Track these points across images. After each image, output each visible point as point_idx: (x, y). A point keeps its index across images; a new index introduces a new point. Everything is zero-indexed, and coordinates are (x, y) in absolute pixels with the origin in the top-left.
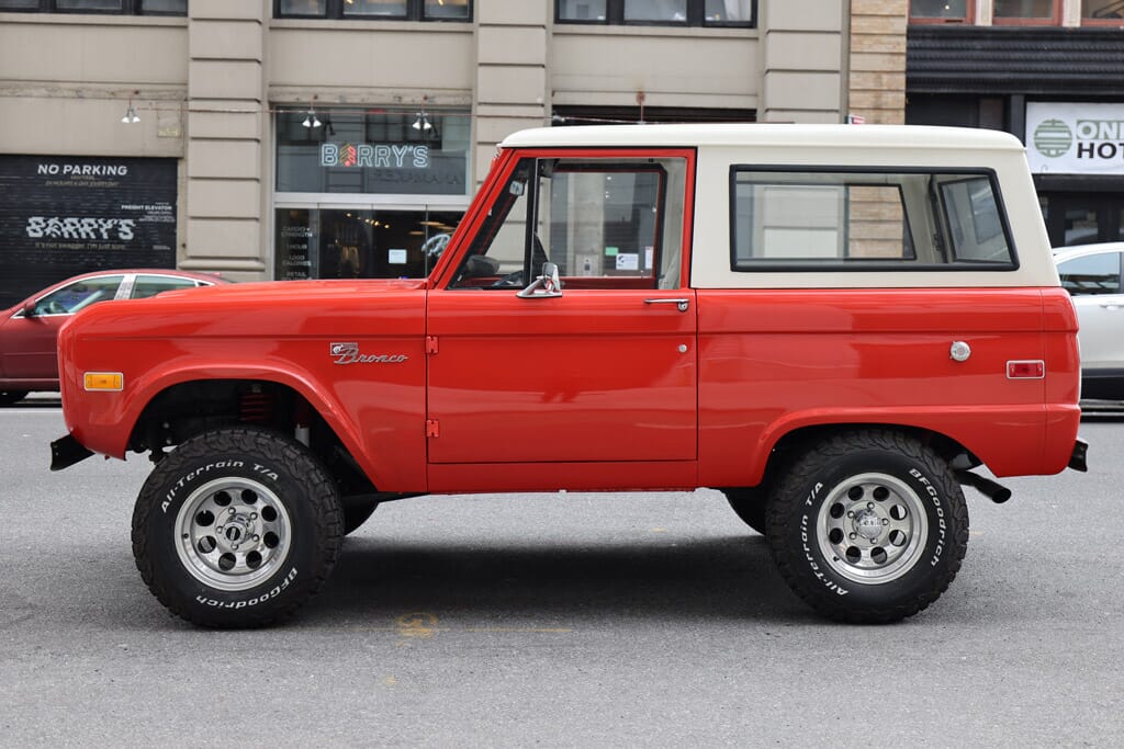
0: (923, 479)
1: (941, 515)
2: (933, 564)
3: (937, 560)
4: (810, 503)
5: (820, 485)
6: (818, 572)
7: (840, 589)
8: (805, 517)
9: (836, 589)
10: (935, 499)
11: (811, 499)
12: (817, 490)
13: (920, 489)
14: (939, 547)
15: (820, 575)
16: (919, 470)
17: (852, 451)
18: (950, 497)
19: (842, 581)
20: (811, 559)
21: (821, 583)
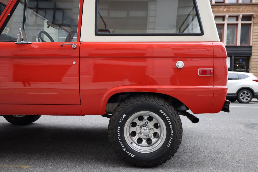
0: (164, 114)
1: (172, 128)
2: (168, 146)
3: (170, 145)
4: (121, 122)
5: (125, 115)
6: (124, 148)
7: (132, 155)
8: (119, 127)
9: (131, 155)
10: (169, 122)
11: (121, 120)
12: (124, 117)
13: (163, 118)
14: (170, 140)
15: (124, 149)
16: (163, 110)
17: (138, 103)
18: (175, 121)
19: (133, 151)
20: (121, 143)
21: (125, 152)
